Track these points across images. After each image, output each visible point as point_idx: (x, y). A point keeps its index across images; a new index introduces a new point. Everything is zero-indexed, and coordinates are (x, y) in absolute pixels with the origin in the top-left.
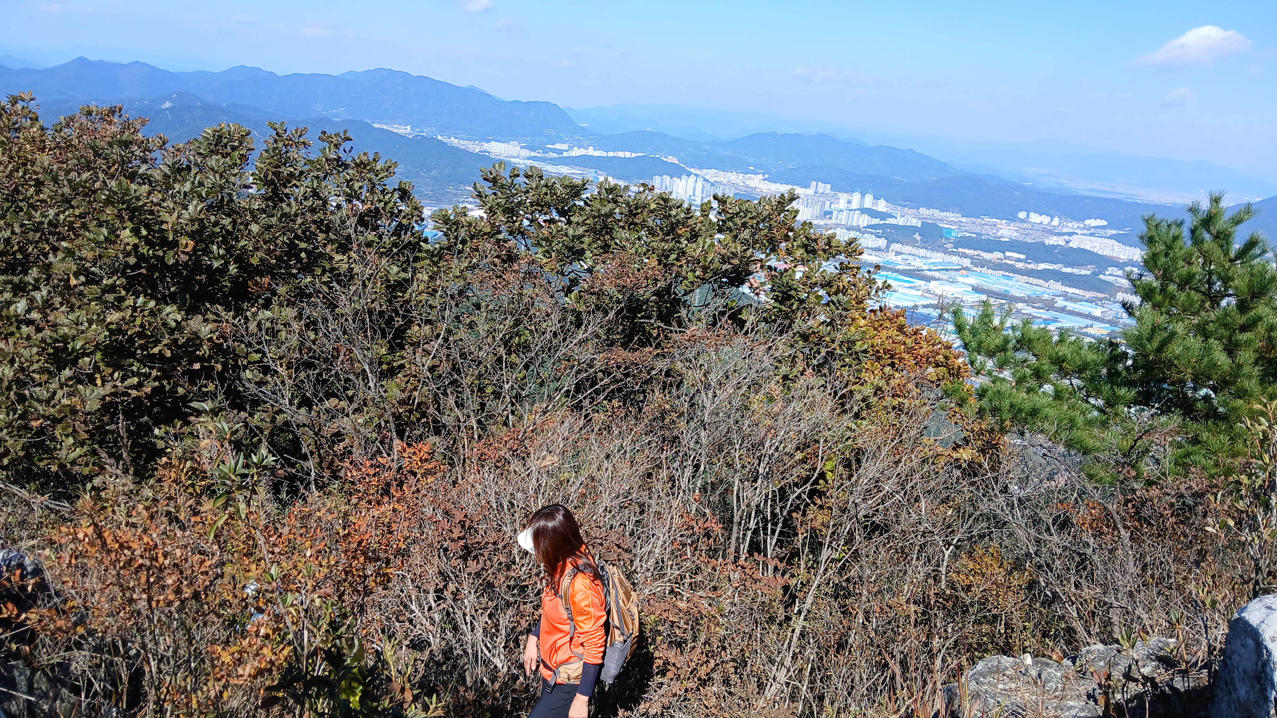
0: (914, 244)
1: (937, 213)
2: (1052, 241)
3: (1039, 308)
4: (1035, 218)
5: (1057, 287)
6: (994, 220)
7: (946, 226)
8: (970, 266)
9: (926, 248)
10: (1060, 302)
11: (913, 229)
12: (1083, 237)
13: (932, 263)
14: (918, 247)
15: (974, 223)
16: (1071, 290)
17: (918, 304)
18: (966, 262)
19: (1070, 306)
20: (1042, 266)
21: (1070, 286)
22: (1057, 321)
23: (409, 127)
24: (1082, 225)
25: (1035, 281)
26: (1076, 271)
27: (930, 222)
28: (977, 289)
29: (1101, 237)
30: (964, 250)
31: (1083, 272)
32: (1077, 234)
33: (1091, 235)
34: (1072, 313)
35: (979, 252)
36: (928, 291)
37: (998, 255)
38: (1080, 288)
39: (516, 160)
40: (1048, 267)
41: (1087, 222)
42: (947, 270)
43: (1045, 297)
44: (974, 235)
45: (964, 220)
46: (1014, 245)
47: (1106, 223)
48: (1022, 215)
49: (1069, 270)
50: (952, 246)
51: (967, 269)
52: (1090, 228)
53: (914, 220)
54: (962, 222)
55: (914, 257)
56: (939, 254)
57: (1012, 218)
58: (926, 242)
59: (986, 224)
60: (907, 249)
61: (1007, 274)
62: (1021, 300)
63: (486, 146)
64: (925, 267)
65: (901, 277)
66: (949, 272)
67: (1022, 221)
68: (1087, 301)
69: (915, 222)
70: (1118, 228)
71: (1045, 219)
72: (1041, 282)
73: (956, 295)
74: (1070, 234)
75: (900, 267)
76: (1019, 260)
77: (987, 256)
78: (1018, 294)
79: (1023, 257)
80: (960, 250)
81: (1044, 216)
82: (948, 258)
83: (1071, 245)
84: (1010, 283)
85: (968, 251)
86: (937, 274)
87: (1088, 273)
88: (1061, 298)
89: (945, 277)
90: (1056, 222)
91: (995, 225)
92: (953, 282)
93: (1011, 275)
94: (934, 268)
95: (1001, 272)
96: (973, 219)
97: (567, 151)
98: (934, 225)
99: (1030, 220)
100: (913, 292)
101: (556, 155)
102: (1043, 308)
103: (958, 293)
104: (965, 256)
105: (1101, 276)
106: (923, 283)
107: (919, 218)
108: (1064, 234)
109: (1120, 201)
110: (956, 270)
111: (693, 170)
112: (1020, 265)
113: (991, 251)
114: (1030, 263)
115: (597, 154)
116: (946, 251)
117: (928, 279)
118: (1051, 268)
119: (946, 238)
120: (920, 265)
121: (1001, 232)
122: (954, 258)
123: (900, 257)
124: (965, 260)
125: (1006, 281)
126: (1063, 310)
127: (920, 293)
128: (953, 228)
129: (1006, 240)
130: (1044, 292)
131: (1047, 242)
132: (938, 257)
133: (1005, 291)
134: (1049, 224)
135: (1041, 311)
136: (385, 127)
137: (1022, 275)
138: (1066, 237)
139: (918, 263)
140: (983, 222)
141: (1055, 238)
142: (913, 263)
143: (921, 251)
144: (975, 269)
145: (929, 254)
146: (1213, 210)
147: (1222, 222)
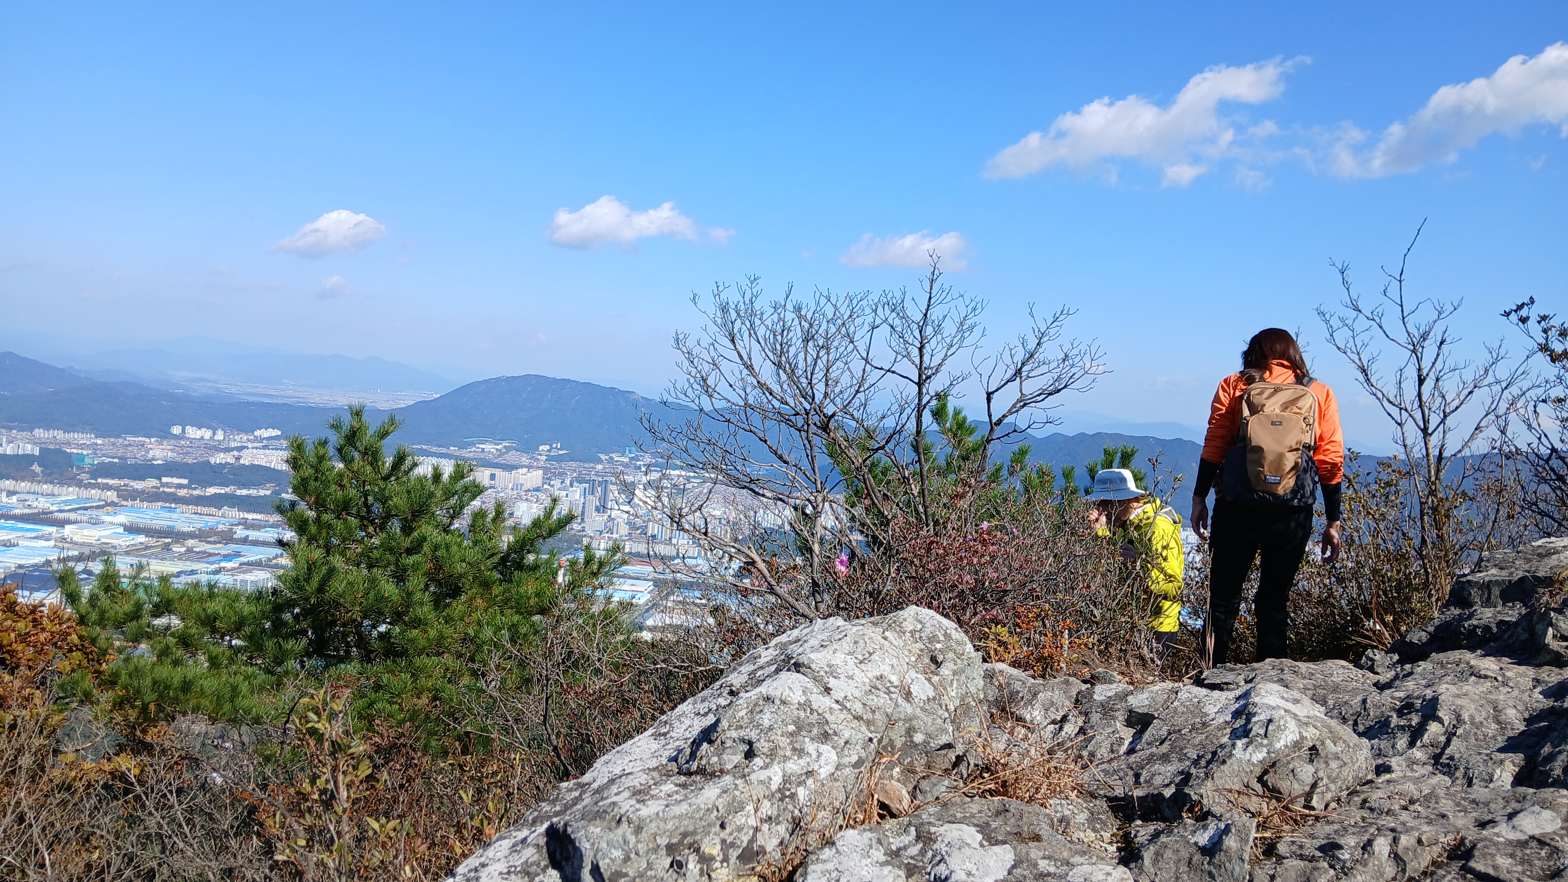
0: (32, 477)
1: (60, 435)
2: (219, 458)
3: (215, 543)
4: (193, 432)
5: (235, 514)
6: (140, 439)
7: (75, 451)
8: (116, 500)
9: (51, 483)
10: (240, 532)
11: (29, 459)
12: (255, 451)
13: (63, 502)
14: (39, 482)
15: (114, 444)
16: (250, 516)
17: (51, 558)
18: (112, 495)
19: (253, 535)
20: (211, 491)
21: (248, 512)
22: (240, 556)
24: (252, 437)
25: (205, 510)
26: (253, 492)
27: (52, 447)
28: (131, 529)
29: (277, 449)
30: (105, 481)
31: (262, 493)
32: (247, 448)
33: (265, 447)
34: (256, 543)
35: (126, 481)
36: (63, 539)
37: (152, 482)
38: (261, 513)
40: (218, 491)
41: (257, 433)
42: (86, 509)
43: (221, 527)
44: (116, 460)
45: (99, 442)
46: (171, 469)
47: (279, 433)
48: (176, 430)
49: (244, 492)
50: (88, 476)
51: (113, 504)
52: (261, 440)
53: (29, 447)
54: (96, 444)
55: (35, 496)
56: (71, 489)
57: (164, 434)
58: (50, 475)
59: (130, 445)
60: (24, 485)
61: (168, 505)
62: (191, 535)
64: (54, 508)
65: (21, 525)
66: (89, 512)
67: (176, 437)
68: (272, 526)
69: (29, 449)
70: (286, 439)
71: (208, 434)
72: (213, 510)
73: (103, 540)
74: (240, 449)
75: (17, 512)
76: (180, 486)
77: (138, 485)
78: (186, 529)
79: (185, 482)
80: (100, 480)
81: (204, 430)
82: (84, 493)
83: (242, 462)
84: (174, 516)
85: (111, 482)
86: (72, 516)
87: (268, 493)
88: (240, 527)
89: (85, 518)
90: (220, 436)
91: (143, 445)
92: (96, 523)
93: (173, 505)
94: (67, 508)
95: (160, 504)
96: (112, 440)
98: (60, 452)
99: (187, 435)
100: (42, 543)
102: (220, 543)
103: (105, 537)
104: (108, 487)
105: (283, 495)
106: (53, 529)
107: (35, 444)
108: (232, 449)
109: (291, 406)
110: (98, 507)
112: (182, 492)
113: (142, 478)
114: (195, 489)
116: (80, 484)
117: (61, 524)
118: (223, 492)
119: (78, 467)
120: (47, 505)
121: (151, 453)
122: (93, 492)
123: (14, 499)
124: (109, 493)
125: (168, 515)
126: (245, 541)
127: (52, 543)
128: (85, 452)
129: (160, 462)
130: (218, 523)
131: (212, 461)
132: (70, 493)
133: (168, 527)
134: (212, 438)
135: (218, 546)
137: (188, 504)
138: (235, 453)
139: (42, 504)
140: (126, 443)
141: (222, 455)
142: (35, 504)
143: (45, 486)
144: (125, 503)
145: (56, 490)
146: (356, 424)
147: (368, 437)
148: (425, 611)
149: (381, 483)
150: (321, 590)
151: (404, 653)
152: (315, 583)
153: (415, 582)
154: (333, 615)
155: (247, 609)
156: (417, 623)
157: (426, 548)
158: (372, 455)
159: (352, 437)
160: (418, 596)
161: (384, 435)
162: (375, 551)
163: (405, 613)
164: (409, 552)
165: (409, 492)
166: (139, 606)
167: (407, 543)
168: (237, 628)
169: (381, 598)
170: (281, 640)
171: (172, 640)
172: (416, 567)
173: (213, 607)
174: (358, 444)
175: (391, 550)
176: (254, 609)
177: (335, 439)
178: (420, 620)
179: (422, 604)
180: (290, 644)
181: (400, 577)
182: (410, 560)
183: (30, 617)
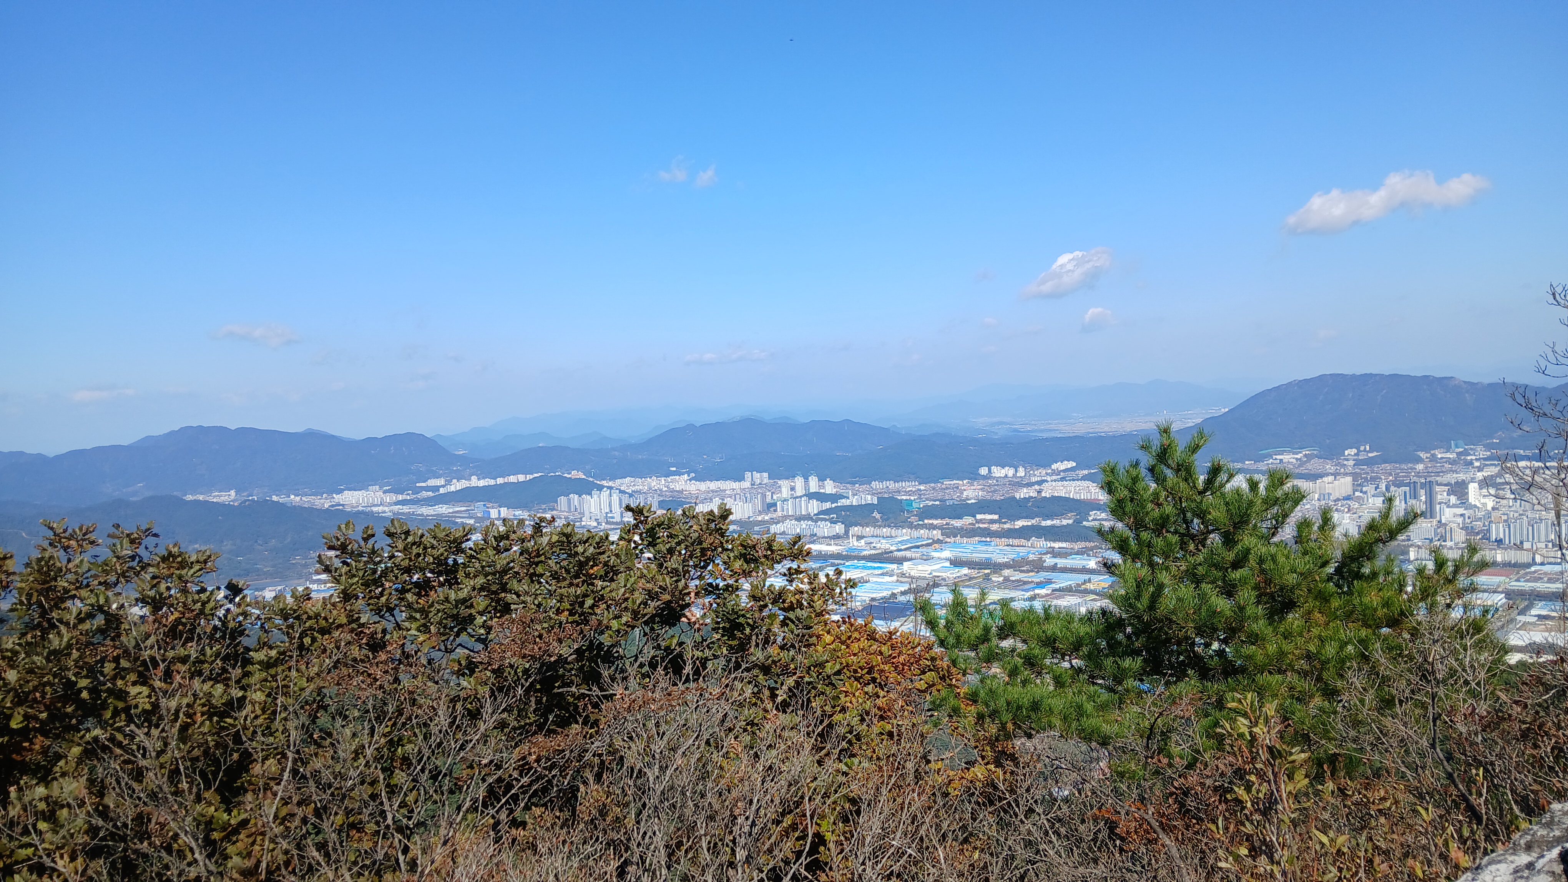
0: (874, 523)
1: (891, 485)
2: (1022, 493)
3: (1028, 571)
4: (998, 472)
5: (1042, 544)
6: (955, 482)
7: (904, 498)
8: (941, 538)
9: (889, 526)
10: (1049, 561)
11: (869, 507)
12: (1054, 483)
13: (900, 542)
14: (880, 527)
15: (934, 489)
16: (1057, 545)
17: (894, 591)
18: (937, 534)
19: (1061, 562)
20: (1020, 524)
21: (1054, 541)
22: (1051, 583)
23: (233, 493)
24: (1050, 471)
25: (1016, 542)
26: (1056, 522)
27: (886, 496)
28: (956, 563)
29: (1074, 480)
30: (930, 522)
31: (1065, 522)
32: (1047, 481)
33: (1063, 479)
34: (1064, 570)
35: (947, 520)
36: (903, 575)
37: (968, 520)
38: (1066, 541)
39: (380, 509)
40: (1025, 524)
41: (1054, 466)
42: (918, 547)
43: (1031, 557)
44: (938, 503)
45: (922, 488)
46: (983, 506)
47: (1074, 464)
48: (984, 471)
49: (1049, 523)
50: (917, 518)
51: (938, 541)
52: (1058, 472)
53: (869, 497)
54: (920, 490)
55: (877, 539)
56: (904, 531)
57: (974, 476)
58: (886, 520)
59: (947, 488)
60: (868, 530)
61: (984, 539)
62: (1007, 566)
63: (337, 498)
64: (893, 548)
65: (869, 564)
66: (920, 550)
67: (985, 478)
68: (1077, 553)
69: (870, 499)
70: (1089, 468)
71: (1010, 472)
72: (1023, 542)
73: (934, 574)
74: (1040, 483)
75: (865, 553)
76: (992, 522)
77: (957, 523)
78: (1001, 560)
79: (996, 517)
80: (926, 521)
81: (1007, 468)
82: (915, 533)
83: (1043, 494)
84: (990, 549)
85: (935, 522)
86: (908, 554)
87: (1070, 522)
88: (1049, 556)
89: (918, 555)
90: (1021, 472)
91: (957, 488)
92: (927, 559)
93: (988, 539)
94: (903, 547)
95: (977, 539)
96: (932, 485)
97: (443, 486)
98: (892, 499)
99: (993, 475)
100: (887, 579)
101: (430, 494)
102: (1032, 571)
103: (935, 571)
104: (933, 527)
105: (1084, 523)
106: (894, 566)
107: (873, 494)
108: (1033, 484)
109: (1082, 437)
110: (928, 545)
111: (604, 483)
112: (995, 527)
113: (960, 517)
114: (1005, 523)
115: (482, 483)
116: (911, 526)
117: (900, 561)
118: (1030, 524)
119: (908, 511)
120: (888, 546)
121: (965, 493)
122: (922, 532)
123: (863, 541)
124: (935, 532)
125: (984, 548)
126: (1054, 568)
127: (895, 578)
128: (912, 498)
129: (973, 501)
130: (1029, 553)
131: (1017, 496)
132: (904, 534)
133: (986, 559)
134: (1014, 476)
135: (1031, 574)
136: (201, 498)
137: (1000, 538)
138: (1037, 487)
139: (884, 545)
140: (944, 486)
141: (1025, 490)
142: (878, 546)
143: (885, 530)
144: (948, 540)
145: (894, 532)
146: (1166, 442)
147: (1179, 453)
148: (1260, 626)
149: (1198, 498)
150: (1152, 607)
151: (1243, 670)
152: (1145, 600)
153: (1246, 595)
154: (1166, 633)
155: (1084, 630)
156: (1254, 639)
157: (1252, 562)
158: (1185, 470)
159: (1163, 455)
160: (1250, 611)
161: (1195, 449)
162: (1200, 568)
163: (1240, 629)
164: (1237, 565)
165: (1227, 504)
166: (987, 629)
167: (1231, 556)
168: (1076, 647)
169: (1214, 613)
170: (1117, 659)
171: (1019, 661)
172: (1243, 581)
173: (1052, 628)
174: (1170, 462)
175: (1216, 566)
176: (1088, 629)
177: (1147, 460)
178: (1257, 635)
179: (1256, 618)
180: (1127, 663)
181: (1229, 591)
182: (1236, 575)
183: (889, 644)
